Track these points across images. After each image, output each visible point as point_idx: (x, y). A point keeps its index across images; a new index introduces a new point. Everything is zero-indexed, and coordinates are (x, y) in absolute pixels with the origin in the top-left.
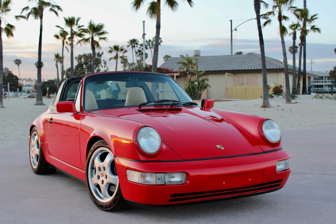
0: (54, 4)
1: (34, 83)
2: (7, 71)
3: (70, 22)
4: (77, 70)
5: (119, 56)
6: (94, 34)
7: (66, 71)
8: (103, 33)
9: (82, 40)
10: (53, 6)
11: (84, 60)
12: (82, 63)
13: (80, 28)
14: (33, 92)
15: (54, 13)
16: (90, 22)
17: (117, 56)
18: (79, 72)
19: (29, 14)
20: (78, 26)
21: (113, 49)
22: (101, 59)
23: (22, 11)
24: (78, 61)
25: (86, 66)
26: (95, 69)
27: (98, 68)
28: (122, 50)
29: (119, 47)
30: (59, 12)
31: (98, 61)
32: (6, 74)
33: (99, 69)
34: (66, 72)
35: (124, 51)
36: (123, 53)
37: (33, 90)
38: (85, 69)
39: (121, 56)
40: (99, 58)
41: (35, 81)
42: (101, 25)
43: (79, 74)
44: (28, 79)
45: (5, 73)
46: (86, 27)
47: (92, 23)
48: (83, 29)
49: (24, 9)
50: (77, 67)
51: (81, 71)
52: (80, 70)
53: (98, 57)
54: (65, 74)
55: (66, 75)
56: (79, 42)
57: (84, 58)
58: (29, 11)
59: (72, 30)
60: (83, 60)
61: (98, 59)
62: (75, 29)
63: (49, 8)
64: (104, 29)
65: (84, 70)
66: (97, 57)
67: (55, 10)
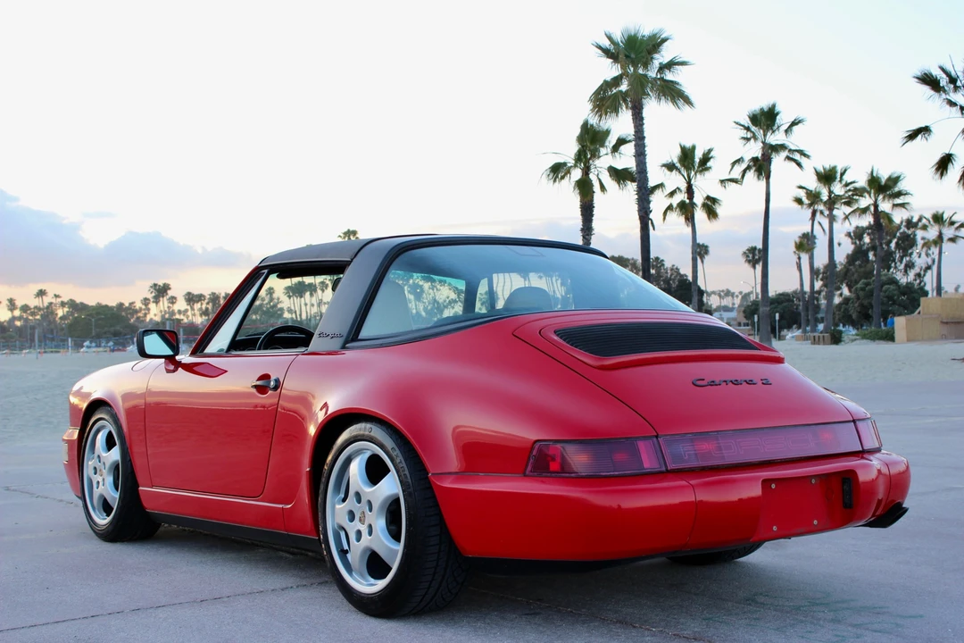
0: (793, 148)
1: (737, 301)
2: (675, 274)
3: (827, 177)
4: (851, 267)
5: (945, 238)
6: (881, 197)
7: (822, 271)
8: (899, 194)
9: (854, 212)
10: (790, 150)
11: (871, 239)
12: (865, 247)
13: (848, 188)
14: (739, 324)
15: (794, 164)
16: (869, 172)
17: (940, 236)
18: (856, 271)
19: (744, 172)
20: (844, 182)
21: (932, 222)
22: (915, 235)
23: (730, 167)
24: (855, 243)
25: (875, 255)
26: (901, 263)
27: (908, 259)
28: (952, 223)
29: (945, 217)
30: (803, 160)
31: (907, 240)
32: (674, 282)
33: (910, 261)
34: (823, 273)
35: (956, 225)
36: (957, 228)
37: (738, 320)
38: (873, 262)
39: (951, 236)
40: (910, 232)
41: (740, 297)
42: (895, 175)
43: (856, 275)
44: (723, 291)
45: (670, 279)
46: (862, 182)
47: (875, 175)
48: (856, 189)
49: (734, 163)
50: (852, 259)
51: (862, 269)
52: (860, 266)
53: (908, 229)
54: (821, 276)
55: (822, 280)
56: (847, 217)
57: (868, 234)
58: (744, 166)
59: (830, 192)
60: (867, 239)
61: (908, 236)
62: (838, 189)
63: (784, 154)
64: (901, 186)
65: (869, 266)
66: (906, 230)
67: (796, 158)
